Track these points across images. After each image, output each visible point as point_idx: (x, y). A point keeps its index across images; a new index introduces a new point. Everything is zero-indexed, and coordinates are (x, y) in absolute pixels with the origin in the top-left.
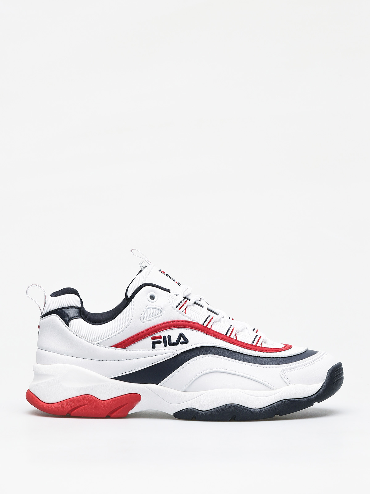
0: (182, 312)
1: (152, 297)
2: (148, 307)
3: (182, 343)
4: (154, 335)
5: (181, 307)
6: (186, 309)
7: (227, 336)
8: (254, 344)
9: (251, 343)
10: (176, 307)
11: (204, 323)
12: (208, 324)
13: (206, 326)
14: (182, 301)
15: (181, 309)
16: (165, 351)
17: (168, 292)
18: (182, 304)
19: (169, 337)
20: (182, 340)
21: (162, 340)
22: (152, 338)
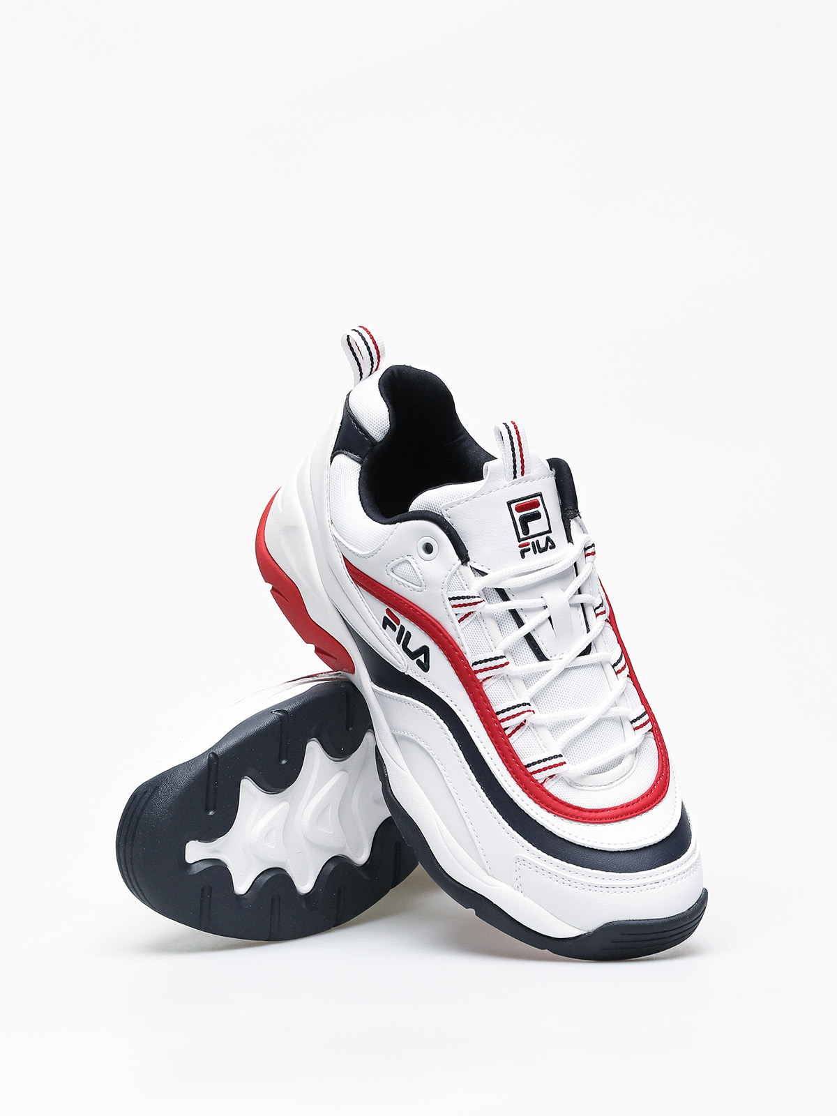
0: (456, 614)
1: (428, 548)
2: (409, 559)
3: (419, 663)
4: (392, 610)
5: (460, 606)
6: (466, 616)
7: (496, 718)
8: (531, 769)
9: (525, 762)
10: (451, 599)
11: (475, 663)
12: (486, 670)
13: (476, 672)
14: (470, 597)
15: (458, 610)
16: (392, 649)
17: (460, 562)
18: (466, 601)
19: (409, 635)
20: (422, 658)
21: (398, 628)
22: (388, 611)
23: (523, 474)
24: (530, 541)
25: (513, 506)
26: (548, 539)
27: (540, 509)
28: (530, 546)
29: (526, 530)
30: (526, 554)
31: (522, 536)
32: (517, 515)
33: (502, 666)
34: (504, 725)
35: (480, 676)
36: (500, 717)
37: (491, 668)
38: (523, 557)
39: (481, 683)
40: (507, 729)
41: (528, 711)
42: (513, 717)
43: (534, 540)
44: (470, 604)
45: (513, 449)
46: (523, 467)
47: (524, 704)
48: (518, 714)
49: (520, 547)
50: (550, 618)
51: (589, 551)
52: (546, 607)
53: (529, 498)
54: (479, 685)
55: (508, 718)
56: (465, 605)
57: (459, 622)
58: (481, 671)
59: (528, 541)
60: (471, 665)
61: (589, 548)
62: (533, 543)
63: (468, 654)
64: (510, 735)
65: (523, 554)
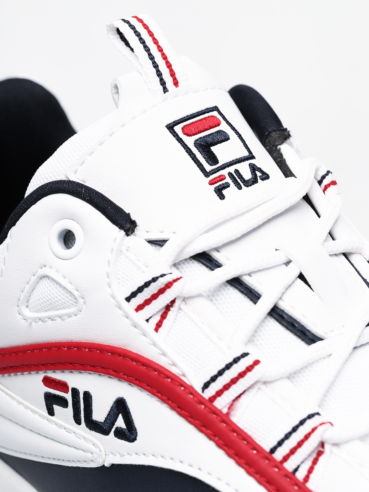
0: (147, 321)
1: (68, 239)
2: (45, 271)
3: (120, 434)
4: (51, 374)
5: (148, 302)
6: (168, 308)
7: (274, 460)
10: (128, 299)
11: (206, 386)
12: (226, 387)
13: (213, 399)
14: (157, 278)
15: (148, 310)
16: (71, 438)
17: (123, 233)
18: (153, 288)
19: (88, 396)
20: (120, 423)
21: (69, 397)
22: (47, 381)
23: (176, 83)
24: (225, 172)
25: (178, 129)
26: (254, 168)
27: (223, 127)
28: (228, 180)
29: (212, 159)
30: (224, 192)
31: (208, 168)
32: (190, 141)
33: (249, 369)
34: (289, 466)
35: (221, 404)
36: (278, 455)
37: (234, 381)
38: (222, 197)
39: (228, 414)
40: (296, 470)
41: (321, 424)
42: (300, 444)
43: (231, 169)
44: (162, 291)
45: (151, 57)
46: (173, 74)
47: (310, 416)
48: (307, 437)
49: (211, 183)
50: (301, 277)
51: (326, 182)
52: (288, 263)
53: (199, 115)
54: (225, 419)
55: (293, 451)
56: (155, 297)
57: (156, 330)
58: (219, 393)
59: (221, 173)
60: (199, 390)
61: (323, 177)
62: (230, 174)
63: (187, 374)
64: (307, 479)
65: (219, 192)
